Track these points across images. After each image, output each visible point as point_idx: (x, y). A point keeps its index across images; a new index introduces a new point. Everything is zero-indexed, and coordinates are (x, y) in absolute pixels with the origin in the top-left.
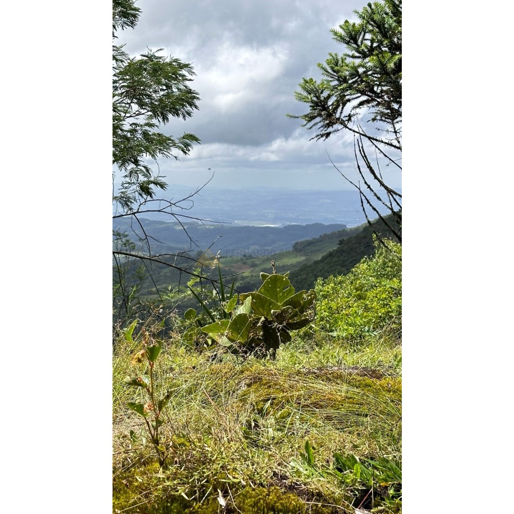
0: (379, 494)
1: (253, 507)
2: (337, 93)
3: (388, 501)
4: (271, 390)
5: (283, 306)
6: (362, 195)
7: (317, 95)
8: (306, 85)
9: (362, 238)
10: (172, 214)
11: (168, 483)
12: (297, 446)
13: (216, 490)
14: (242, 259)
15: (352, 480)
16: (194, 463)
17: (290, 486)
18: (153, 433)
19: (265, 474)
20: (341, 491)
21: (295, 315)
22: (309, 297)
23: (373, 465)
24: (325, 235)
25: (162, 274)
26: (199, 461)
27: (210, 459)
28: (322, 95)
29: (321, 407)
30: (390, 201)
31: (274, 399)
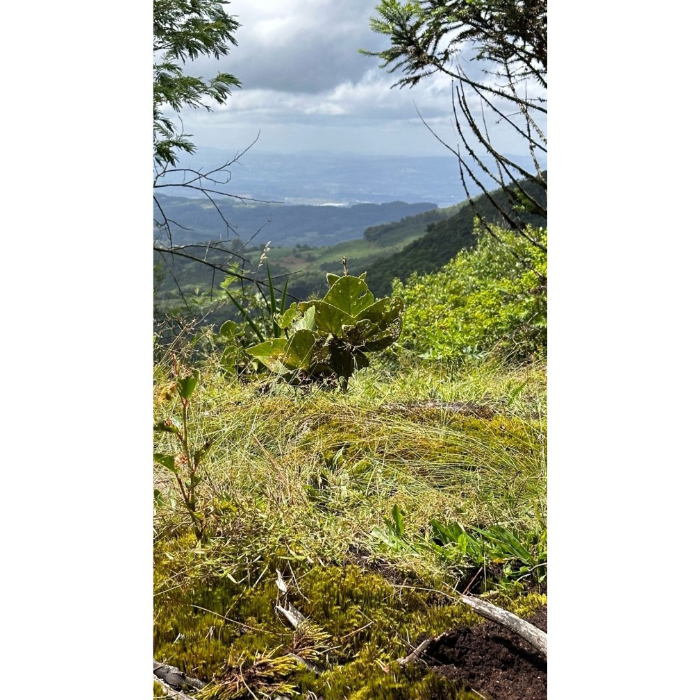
0: (491, 575)
1: (324, 593)
2: (429, 21)
3: (504, 584)
4: (344, 435)
5: (358, 319)
6: (462, 164)
7: (402, 22)
8: (386, 8)
9: (458, 222)
10: (202, 190)
11: (209, 562)
12: (380, 510)
13: (273, 571)
14: (294, 251)
15: (456, 556)
16: (243, 535)
17: (373, 564)
18: (187, 494)
19: (338, 548)
20: (441, 570)
21: (375, 332)
22: (394, 308)
23: (483, 536)
24: (408, 218)
25: (184, 270)
26: (249, 532)
27: (265, 530)
28: (408, 23)
29: (412, 457)
30: (500, 172)
31: (348, 446)
